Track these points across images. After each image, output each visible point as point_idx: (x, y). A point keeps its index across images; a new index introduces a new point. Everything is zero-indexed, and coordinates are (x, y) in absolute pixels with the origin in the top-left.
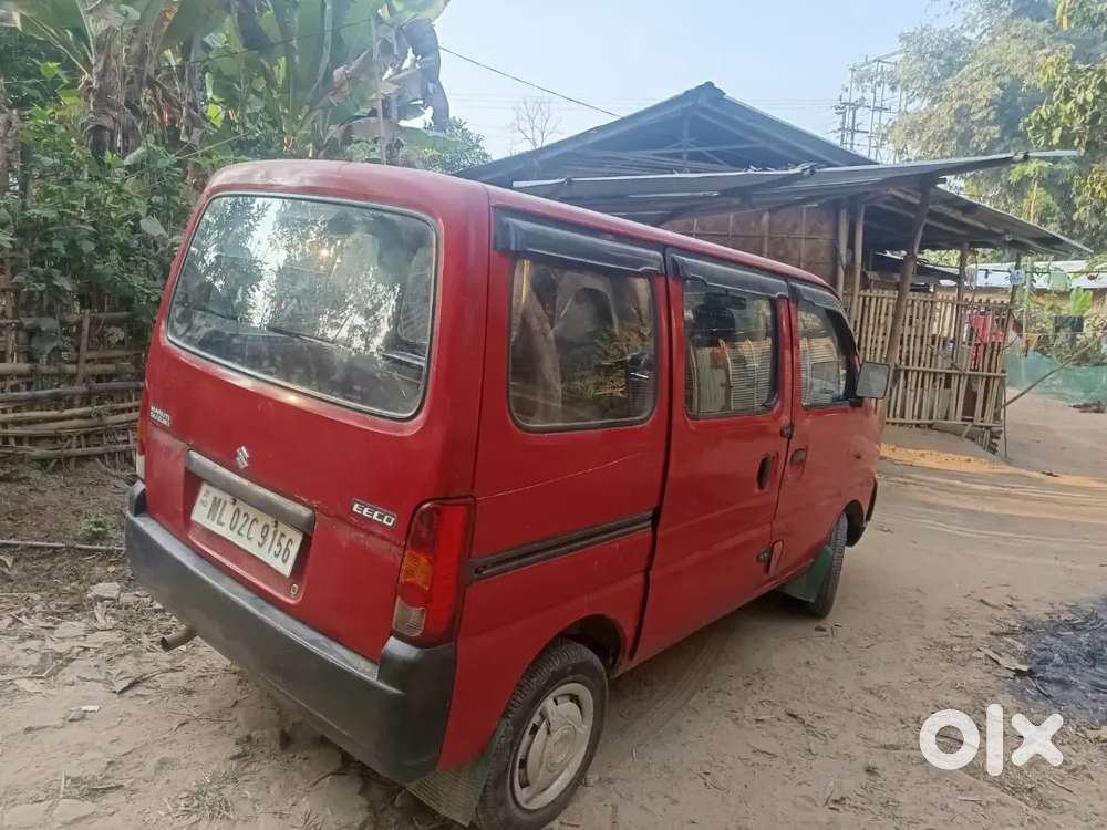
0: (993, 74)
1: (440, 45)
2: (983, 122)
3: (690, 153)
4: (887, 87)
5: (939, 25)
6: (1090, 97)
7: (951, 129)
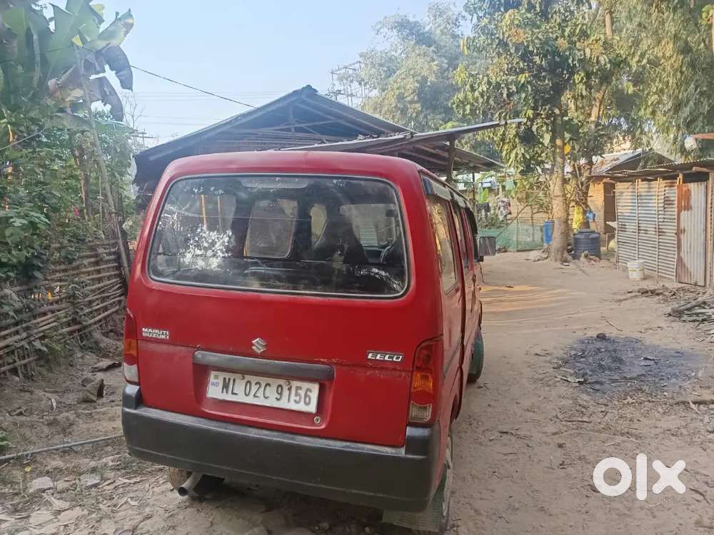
0: (412, 75)
1: (131, 64)
2: (411, 102)
3: (295, 128)
4: (357, 83)
5: (379, 49)
6: (485, 89)
7: (396, 107)
